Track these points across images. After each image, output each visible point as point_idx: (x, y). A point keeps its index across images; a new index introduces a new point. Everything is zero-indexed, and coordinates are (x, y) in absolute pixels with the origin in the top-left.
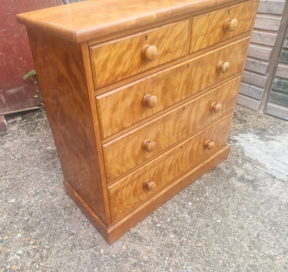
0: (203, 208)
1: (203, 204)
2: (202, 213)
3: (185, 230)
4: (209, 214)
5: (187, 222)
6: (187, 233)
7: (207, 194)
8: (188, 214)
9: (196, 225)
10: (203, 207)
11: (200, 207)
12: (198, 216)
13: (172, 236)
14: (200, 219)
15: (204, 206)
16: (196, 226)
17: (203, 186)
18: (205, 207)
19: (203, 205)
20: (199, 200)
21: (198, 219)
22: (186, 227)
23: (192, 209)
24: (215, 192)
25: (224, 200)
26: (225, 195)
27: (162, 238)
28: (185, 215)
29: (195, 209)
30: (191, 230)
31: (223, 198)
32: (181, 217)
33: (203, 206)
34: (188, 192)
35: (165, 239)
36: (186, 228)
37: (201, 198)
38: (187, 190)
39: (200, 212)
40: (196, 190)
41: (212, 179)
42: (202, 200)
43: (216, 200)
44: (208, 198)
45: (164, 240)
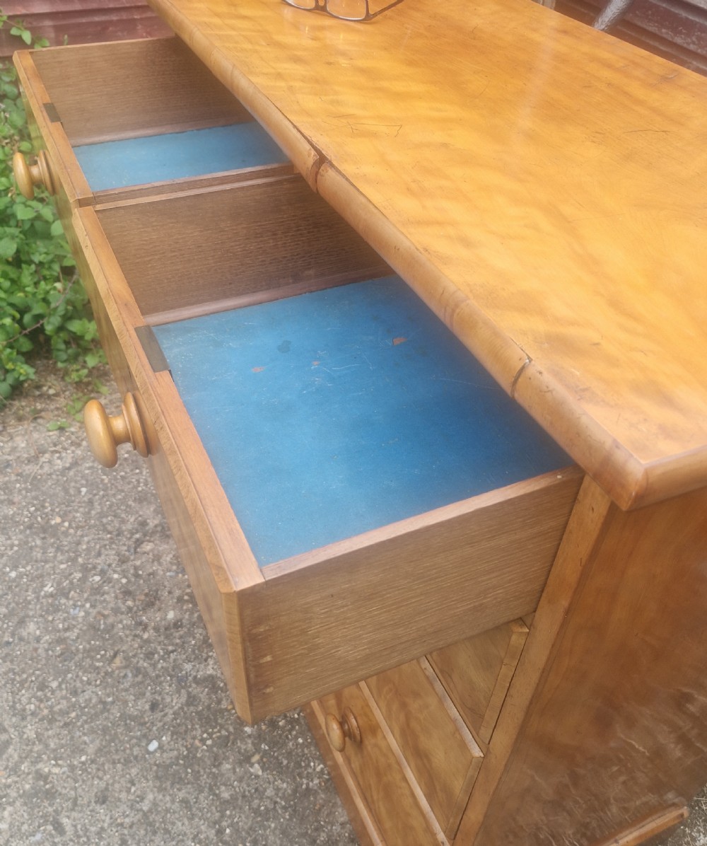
0: (213, 728)
1: (227, 737)
2: (197, 713)
3: (170, 648)
4: (186, 732)
5: (189, 661)
6: (159, 648)
7: (257, 769)
8: (211, 676)
9: (171, 680)
10: (215, 730)
11: (219, 721)
12: (192, 700)
13: (171, 615)
14: (184, 699)
15: (218, 734)
16: (169, 678)
17: (295, 778)
18: (214, 736)
19: (224, 733)
20: (242, 731)
21: (186, 696)
22: (175, 653)
23: (223, 695)
24: (256, 801)
25: (213, 808)
26: (231, 825)
27: (177, 593)
28: (210, 667)
29: (219, 702)
30: (164, 660)
31: (223, 816)
32: (210, 654)
33: (219, 731)
34: (285, 717)
35: (172, 598)
36: (173, 652)
37: (250, 741)
38: (296, 716)
39: (203, 710)
40: (285, 744)
41: (317, 829)
42: (241, 740)
43: (225, 785)
44: (240, 763)
45: (171, 595)
